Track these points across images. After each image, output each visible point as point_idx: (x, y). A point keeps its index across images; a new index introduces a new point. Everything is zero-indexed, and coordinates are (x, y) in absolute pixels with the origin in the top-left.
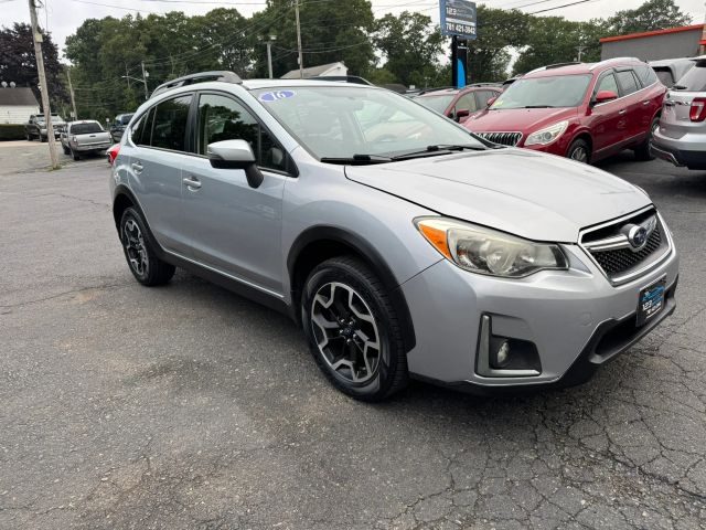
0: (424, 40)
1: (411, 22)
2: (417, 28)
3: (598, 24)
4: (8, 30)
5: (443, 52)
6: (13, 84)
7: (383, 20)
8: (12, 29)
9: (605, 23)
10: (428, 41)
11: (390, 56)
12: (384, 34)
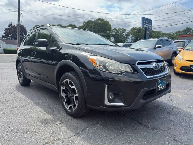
0: (124, 35)
1: (121, 31)
2: (123, 32)
3: (172, 34)
4: (15, 26)
5: (129, 39)
6: (13, 39)
7: (114, 30)
8: (16, 25)
9: (173, 34)
10: (125, 36)
11: (115, 39)
12: (114, 33)
